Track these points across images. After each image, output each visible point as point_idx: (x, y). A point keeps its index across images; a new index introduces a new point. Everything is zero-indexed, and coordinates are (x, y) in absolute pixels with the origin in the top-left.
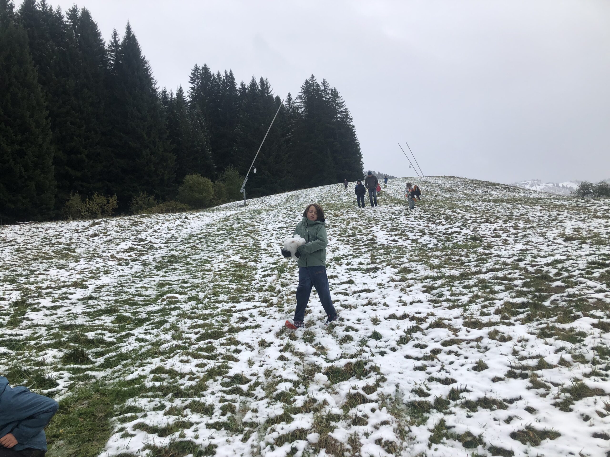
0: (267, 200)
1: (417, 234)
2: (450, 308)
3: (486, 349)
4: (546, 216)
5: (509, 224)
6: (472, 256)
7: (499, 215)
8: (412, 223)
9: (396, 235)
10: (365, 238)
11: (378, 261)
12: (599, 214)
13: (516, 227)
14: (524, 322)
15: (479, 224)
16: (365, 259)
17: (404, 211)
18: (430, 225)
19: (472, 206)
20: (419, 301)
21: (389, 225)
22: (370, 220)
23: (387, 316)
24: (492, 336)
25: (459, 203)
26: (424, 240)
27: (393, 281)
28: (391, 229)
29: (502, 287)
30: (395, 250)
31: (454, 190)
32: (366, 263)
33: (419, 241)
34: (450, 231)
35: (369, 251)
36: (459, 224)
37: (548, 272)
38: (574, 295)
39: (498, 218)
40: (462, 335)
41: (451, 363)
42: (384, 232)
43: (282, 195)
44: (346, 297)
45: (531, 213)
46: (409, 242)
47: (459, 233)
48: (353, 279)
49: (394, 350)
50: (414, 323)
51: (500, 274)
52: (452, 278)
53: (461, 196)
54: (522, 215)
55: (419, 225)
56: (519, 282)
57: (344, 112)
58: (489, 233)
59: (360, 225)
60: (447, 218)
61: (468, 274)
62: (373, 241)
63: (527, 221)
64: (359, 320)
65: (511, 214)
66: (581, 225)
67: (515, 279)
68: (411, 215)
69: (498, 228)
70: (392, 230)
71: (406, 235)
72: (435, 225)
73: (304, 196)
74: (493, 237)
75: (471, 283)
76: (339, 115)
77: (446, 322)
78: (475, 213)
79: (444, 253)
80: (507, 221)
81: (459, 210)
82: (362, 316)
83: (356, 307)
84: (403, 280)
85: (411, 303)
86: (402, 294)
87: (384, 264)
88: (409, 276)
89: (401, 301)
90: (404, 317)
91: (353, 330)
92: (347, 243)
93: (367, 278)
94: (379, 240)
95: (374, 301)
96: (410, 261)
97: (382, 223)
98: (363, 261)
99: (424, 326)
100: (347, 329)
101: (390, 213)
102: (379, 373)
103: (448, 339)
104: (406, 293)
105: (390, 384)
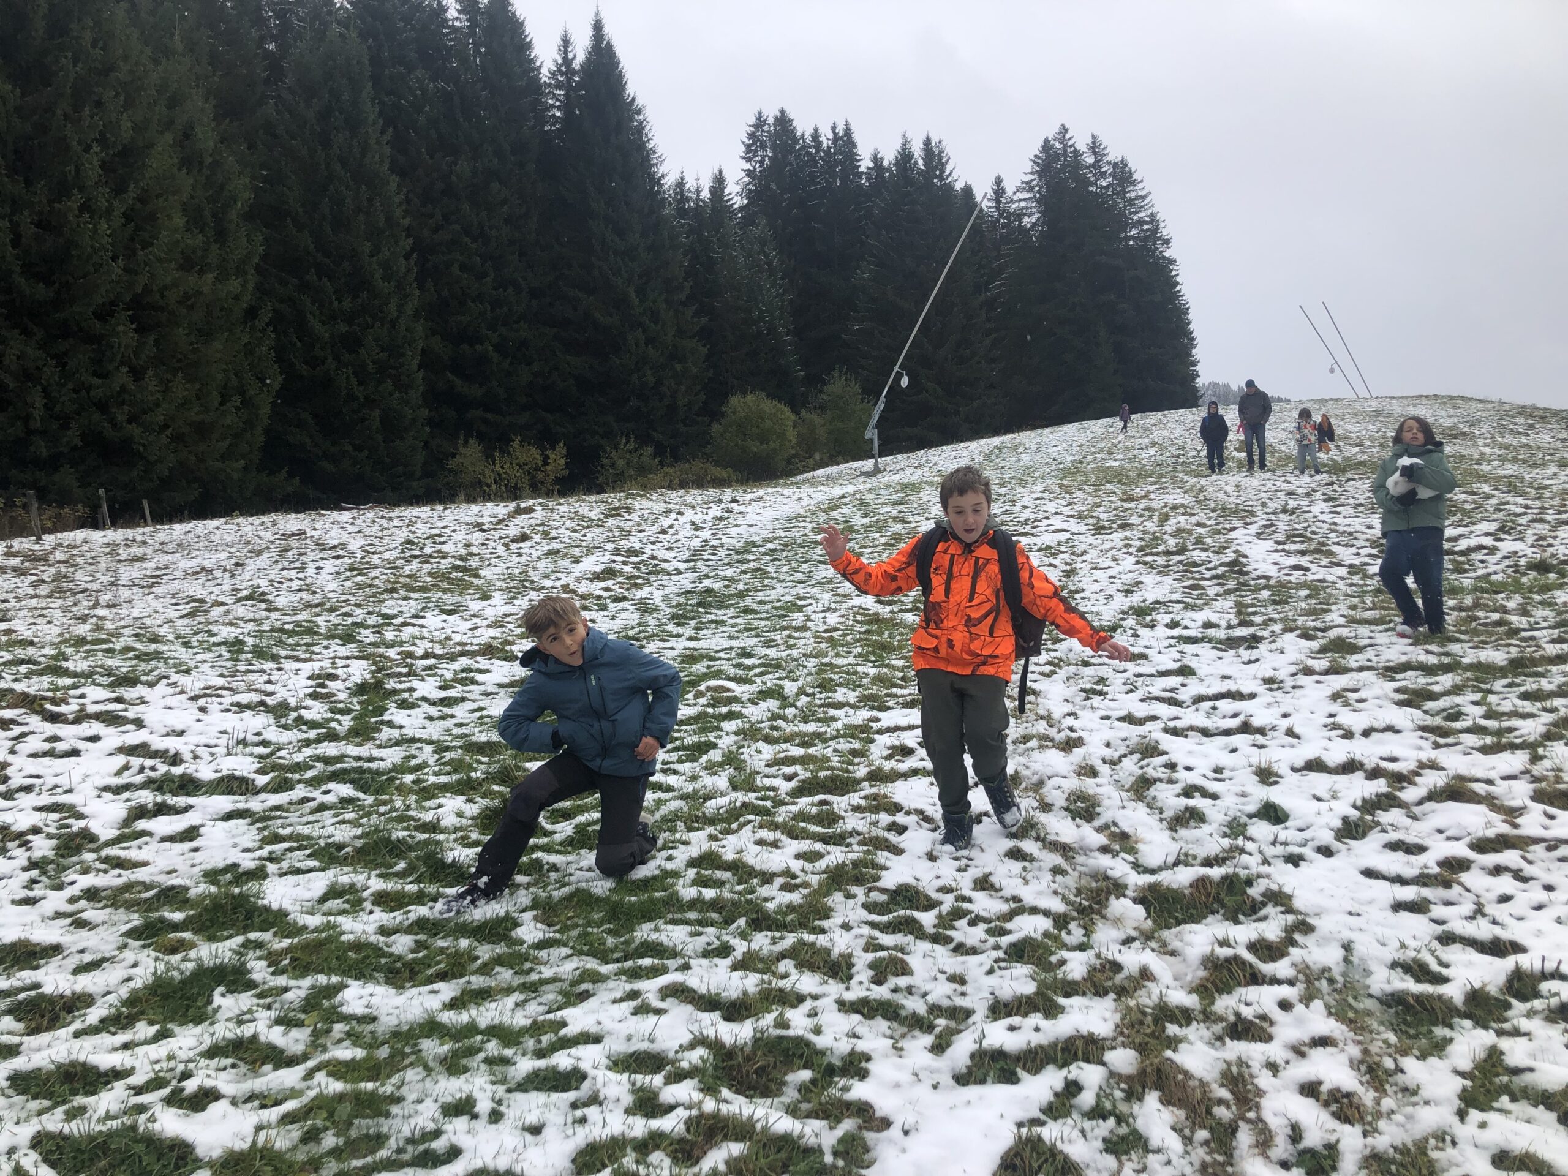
0: (933, 460)
2: (1485, 750)
6: (1541, 613)
8: (1348, 520)
9: (1303, 553)
10: (1215, 560)
11: (1258, 619)
15: (1555, 527)
16: (1222, 611)
17: (1323, 490)
19: (1527, 477)
20: (1390, 729)
21: (1283, 527)
22: (1226, 512)
23: (1299, 763)
25: (1486, 468)
27: (1308, 671)
30: (1304, 593)
31: (1465, 434)
32: (1223, 624)
35: (1228, 592)
36: (1493, 527)
40: (1531, 825)
41: (1505, 899)
42: (1269, 545)
43: (973, 445)
44: (1175, 711)
46: (1343, 571)
47: (1493, 550)
48: (1192, 663)
49: (1326, 851)
50: (1380, 786)
52: (1485, 671)
53: (1488, 450)
57: (1147, 223)
59: (1199, 525)
61: (1534, 662)
62: (1237, 566)
64: (1218, 770)
68: (1342, 500)
70: (1290, 537)
71: (1330, 554)
73: (1034, 447)
75: (1546, 685)
76: (1134, 232)
77: (1480, 788)
78: (1540, 498)
81: (1486, 488)
82: (1225, 760)
83: (1206, 733)
84: (1336, 670)
85: (1366, 733)
86: (1335, 708)
87: (1277, 628)
88: (1353, 661)
89: (1336, 727)
90: (1350, 767)
91: (1205, 794)
92: (1164, 571)
93: (1230, 662)
94: (1254, 566)
95: (1256, 722)
96: (1353, 621)
97: (1260, 520)
98: (1214, 618)
99: (1410, 794)
100: (1188, 792)
101: (1281, 495)
102: (1290, 910)
103: (1491, 833)
104: (1347, 704)
105: (1325, 941)
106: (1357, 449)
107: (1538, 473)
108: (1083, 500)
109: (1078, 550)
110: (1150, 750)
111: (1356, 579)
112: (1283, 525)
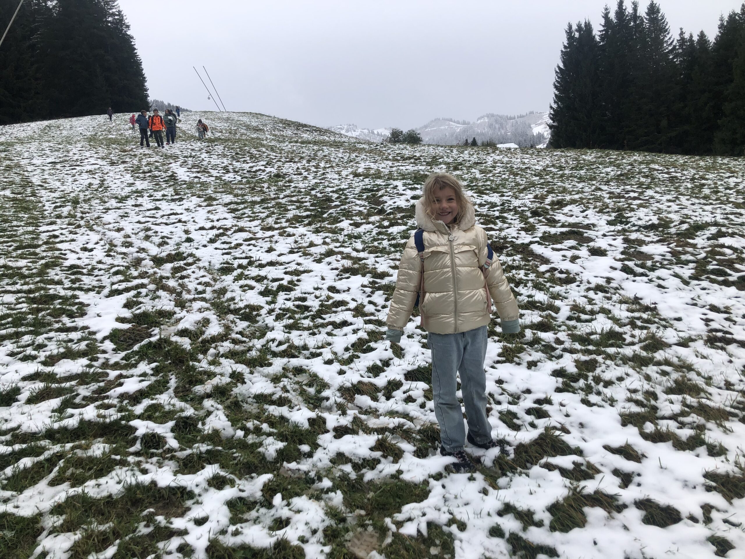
1: (221, 172)
2: (250, 221)
3: (276, 242)
4: (346, 158)
5: (312, 164)
6: (273, 188)
7: (304, 155)
8: (215, 160)
9: (198, 172)
10: (164, 175)
11: (182, 193)
12: (390, 157)
13: (317, 167)
14: (305, 226)
15: (284, 163)
16: (170, 191)
17: (206, 149)
18: (234, 163)
19: (278, 146)
20: (225, 219)
21: (190, 163)
22: (167, 157)
23: (197, 228)
24: (281, 234)
25: (265, 142)
26: (229, 177)
27: (200, 206)
28: (193, 166)
29: (294, 207)
30: (199, 185)
31: (261, 130)
32: (170, 195)
33: (223, 178)
34: (254, 169)
35: (170, 186)
36: (264, 163)
37: (332, 196)
38: (345, 209)
39: (302, 158)
40: (258, 235)
41: (250, 250)
42: (185, 169)
44: (155, 219)
45: (333, 155)
46: (213, 179)
47: (264, 171)
48: (160, 206)
49: (205, 246)
50: (221, 231)
51: (294, 199)
52: (254, 203)
53: (269, 137)
54: (325, 156)
55: (223, 163)
56: (308, 204)
57: (117, 15)
58: (292, 172)
59: (156, 162)
60: (252, 156)
61: (267, 199)
62: (173, 177)
63: (328, 161)
64: (171, 232)
65: (315, 155)
66: (372, 165)
67: (306, 202)
68: (213, 153)
69: (300, 167)
71: (208, 172)
72: (239, 163)
74: (295, 175)
75: (269, 205)
76: (110, 19)
77: (247, 229)
78: (281, 153)
79: (247, 186)
80: (310, 161)
81: (264, 150)
82: (174, 230)
83: (166, 224)
84: (209, 205)
85: (218, 220)
86: (209, 215)
87: (189, 195)
88: (215, 203)
89: (208, 219)
90: (212, 228)
91: (168, 238)
92: (144, 179)
93: (173, 205)
94: (180, 177)
95: (183, 220)
96: (215, 192)
97: (181, 160)
98: (166, 193)
99: (229, 233)
100: (162, 238)
101: (189, 150)
102: (195, 257)
103: (248, 237)
104: (212, 213)
105: (205, 262)
106: (220, 134)
107: (282, 145)
108: (102, 151)
109: (105, 172)
110: (148, 229)
111: (217, 181)
112: (190, 161)
